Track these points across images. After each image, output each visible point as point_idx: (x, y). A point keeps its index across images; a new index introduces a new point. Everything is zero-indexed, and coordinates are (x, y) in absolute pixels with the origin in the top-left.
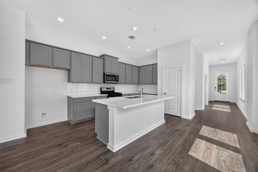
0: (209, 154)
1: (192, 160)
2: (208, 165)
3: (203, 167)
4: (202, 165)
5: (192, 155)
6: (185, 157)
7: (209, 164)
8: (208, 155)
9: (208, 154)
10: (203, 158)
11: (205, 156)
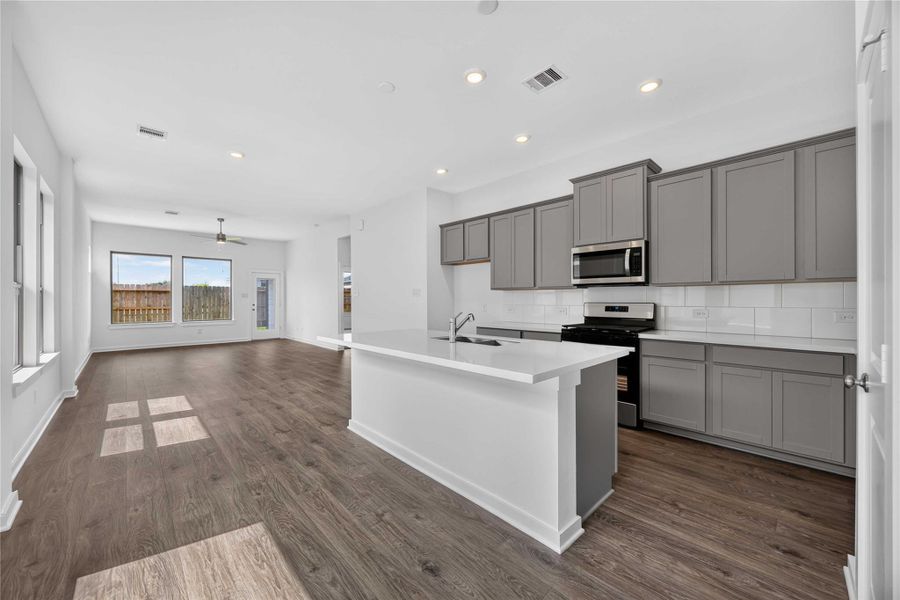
0: (211, 578)
1: (236, 517)
2: (194, 542)
3: (203, 526)
4: (208, 527)
5: (249, 528)
6: (257, 511)
7: (193, 545)
8: (209, 572)
9: (213, 575)
10: (216, 547)
11: (216, 559)
